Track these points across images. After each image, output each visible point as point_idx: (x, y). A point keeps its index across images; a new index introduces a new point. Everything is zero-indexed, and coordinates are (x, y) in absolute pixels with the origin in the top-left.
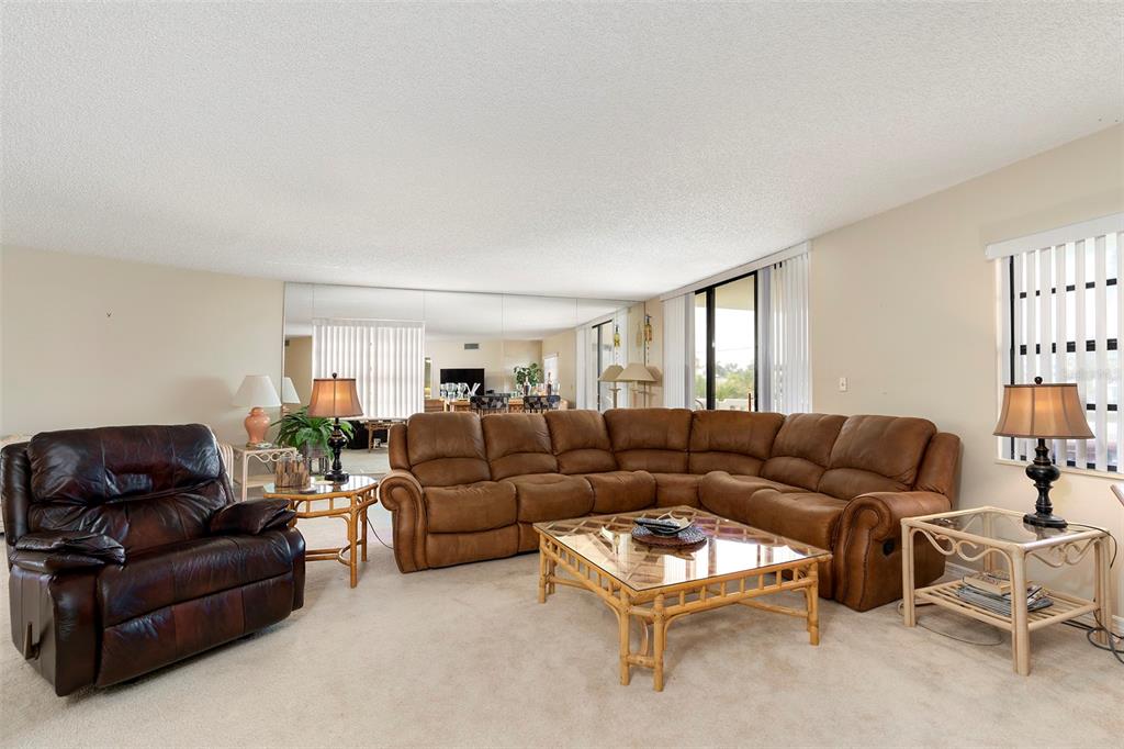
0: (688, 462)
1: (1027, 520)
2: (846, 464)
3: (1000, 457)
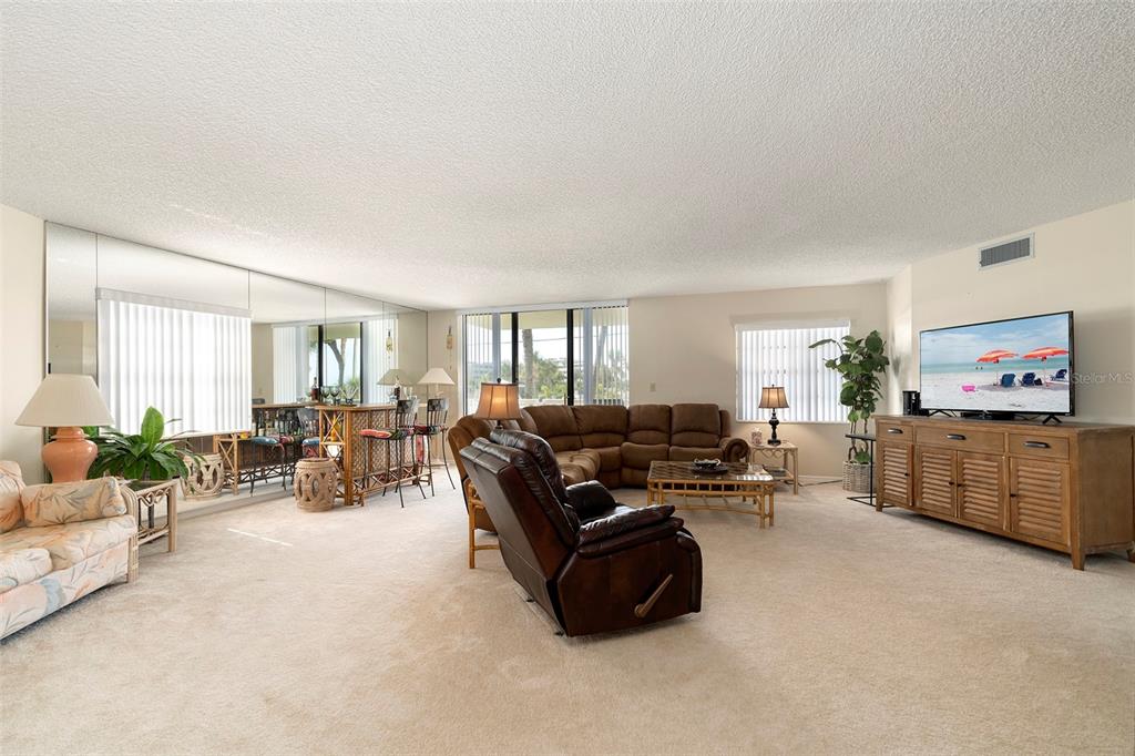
1: (769, 441)
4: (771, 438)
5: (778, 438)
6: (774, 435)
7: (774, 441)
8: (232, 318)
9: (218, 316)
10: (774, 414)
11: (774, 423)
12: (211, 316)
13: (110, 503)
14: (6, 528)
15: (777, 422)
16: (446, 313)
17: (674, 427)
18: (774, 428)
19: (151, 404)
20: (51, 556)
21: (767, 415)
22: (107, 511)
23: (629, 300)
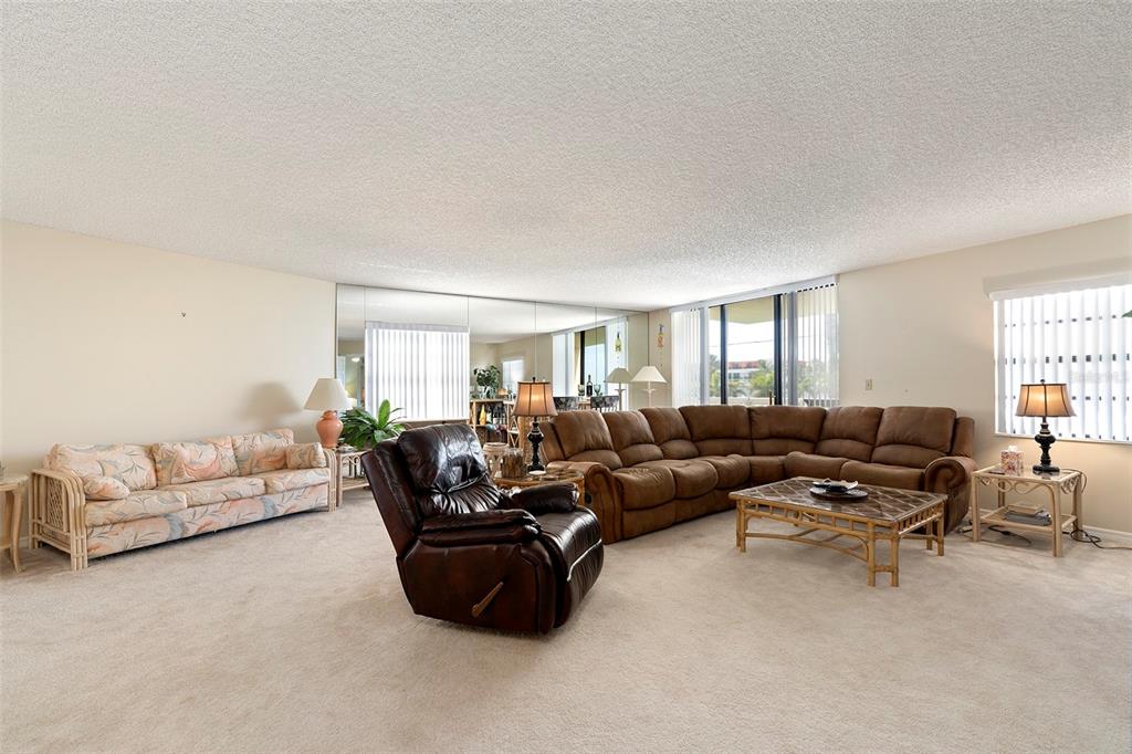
0: (753, 447)
1: (1035, 469)
2: (892, 441)
3: (997, 432)
4: (1039, 463)
5: (1053, 464)
6: (1046, 459)
7: (1045, 467)
8: (455, 334)
9: (445, 333)
10: (1045, 427)
11: (1045, 441)
12: (439, 333)
13: (314, 459)
14: (279, 466)
15: (1052, 440)
16: (664, 311)
17: (881, 437)
18: (1045, 448)
19: (386, 398)
20: (266, 485)
21: (1032, 426)
22: (314, 463)
23: (838, 276)
